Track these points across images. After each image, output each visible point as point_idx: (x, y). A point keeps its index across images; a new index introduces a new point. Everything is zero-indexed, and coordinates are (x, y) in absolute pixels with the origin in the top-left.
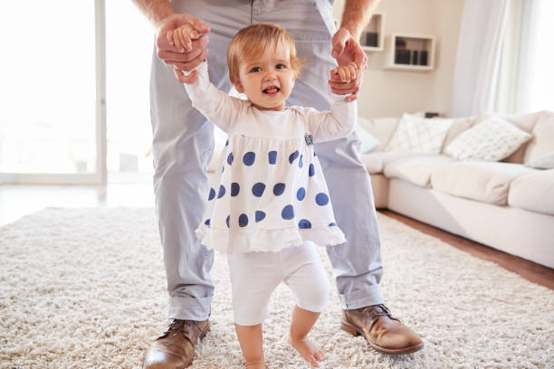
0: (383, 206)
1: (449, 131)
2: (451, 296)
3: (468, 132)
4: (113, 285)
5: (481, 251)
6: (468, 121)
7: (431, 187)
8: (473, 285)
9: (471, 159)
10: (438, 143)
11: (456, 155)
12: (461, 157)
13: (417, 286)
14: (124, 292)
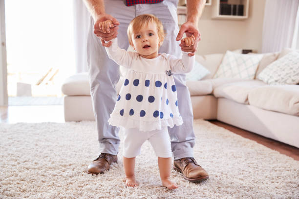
0: (214, 118)
1: (260, 63)
2: (267, 183)
3: (274, 63)
4: (15, 183)
5: (287, 150)
6: (274, 55)
7: (249, 104)
8: (282, 175)
9: (277, 83)
10: (252, 72)
11: (265, 80)
12: (269, 82)
13: (241, 176)
14: (24, 187)
